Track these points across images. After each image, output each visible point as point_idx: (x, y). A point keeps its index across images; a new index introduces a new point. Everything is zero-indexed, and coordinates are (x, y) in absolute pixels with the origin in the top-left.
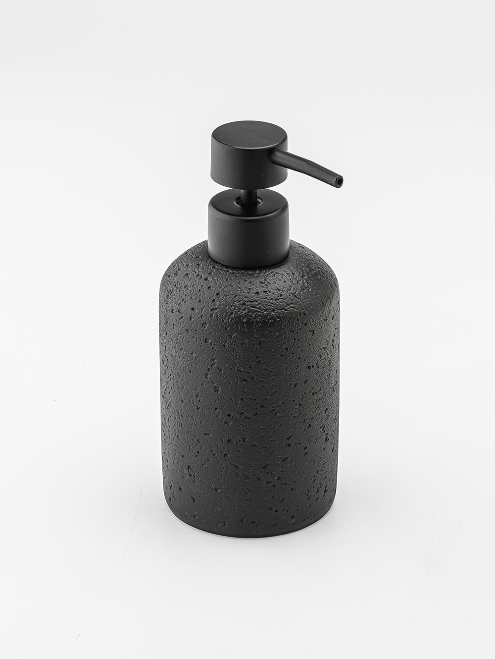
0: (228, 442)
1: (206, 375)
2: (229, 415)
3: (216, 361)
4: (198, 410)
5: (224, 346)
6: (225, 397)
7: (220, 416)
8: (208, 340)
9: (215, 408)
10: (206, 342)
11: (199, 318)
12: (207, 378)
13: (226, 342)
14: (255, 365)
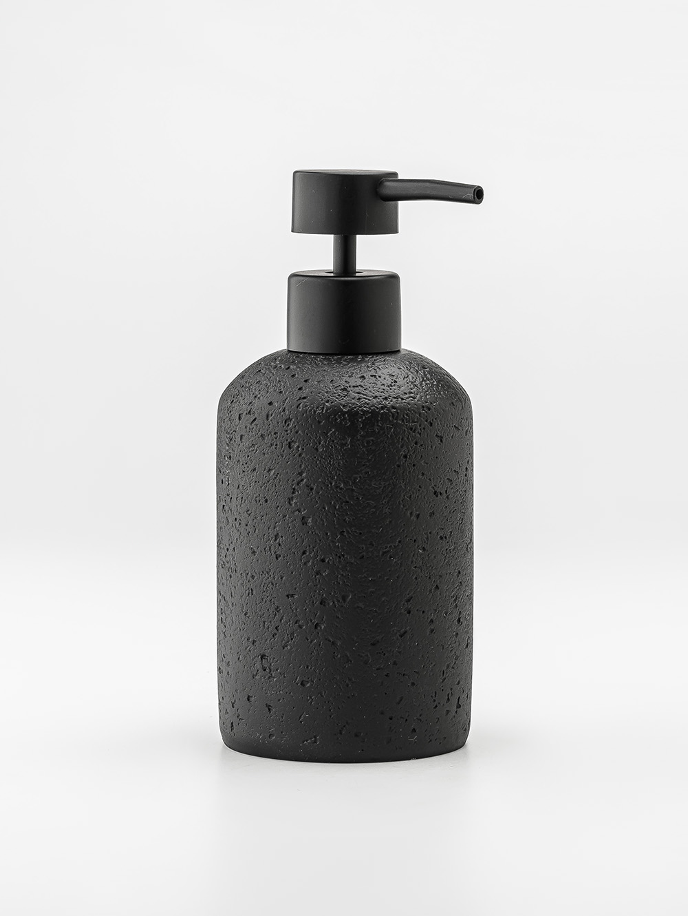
0: (321, 604)
1: (290, 499)
2: (323, 561)
3: (304, 475)
4: (277, 558)
5: (317, 449)
6: (317, 532)
7: (310, 563)
8: (293, 444)
9: (302, 551)
10: (290, 447)
11: (280, 413)
12: (291, 505)
13: (320, 443)
14: (360, 477)
